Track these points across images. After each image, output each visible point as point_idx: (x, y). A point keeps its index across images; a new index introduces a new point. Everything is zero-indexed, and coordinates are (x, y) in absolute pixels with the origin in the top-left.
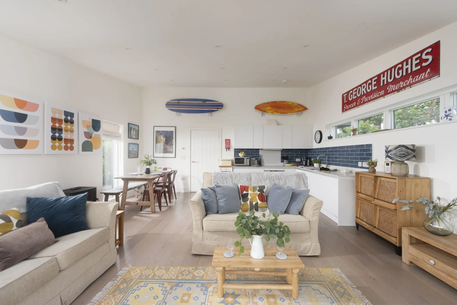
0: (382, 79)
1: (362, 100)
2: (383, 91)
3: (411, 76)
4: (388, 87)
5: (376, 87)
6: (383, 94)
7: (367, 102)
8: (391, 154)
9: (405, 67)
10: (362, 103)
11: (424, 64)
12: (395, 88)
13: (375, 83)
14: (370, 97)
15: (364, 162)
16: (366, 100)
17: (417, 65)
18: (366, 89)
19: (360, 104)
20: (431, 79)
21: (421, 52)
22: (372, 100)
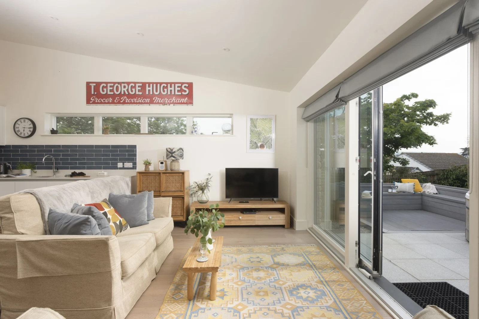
0: (147, 89)
1: (122, 99)
2: (149, 99)
3: (174, 97)
4: (154, 98)
5: (141, 93)
6: (148, 102)
7: (128, 103)
8: (175, 155)
9: (169, 89)
10: (121, 102)
11: (183, 93)
12: (161, 101)
13: (140, 88)
14: (133, 99)
15: (126, 162)
16: (127, 100)
17: (178, 91)
18: (128, 90)
19: (119, 103)
20: (188, 105)
21: (182, 83)
22: (134, 103)
